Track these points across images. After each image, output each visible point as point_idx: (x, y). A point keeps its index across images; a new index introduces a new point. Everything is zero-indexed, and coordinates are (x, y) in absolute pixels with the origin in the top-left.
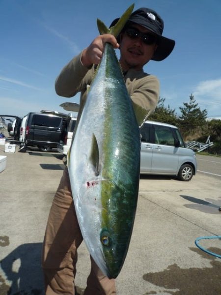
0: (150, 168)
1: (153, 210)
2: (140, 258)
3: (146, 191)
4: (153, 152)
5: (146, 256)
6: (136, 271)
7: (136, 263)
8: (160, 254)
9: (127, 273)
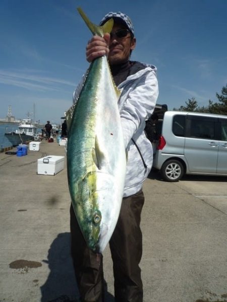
0: (215, 169)
1: (215, 218)
2: (192, 276)
3: (210, 195)
4: (218, 150)
5: (200, 275)
6: (185, 293)
7: (186, 282)
8: (219, 274)
9: (174, 293)
